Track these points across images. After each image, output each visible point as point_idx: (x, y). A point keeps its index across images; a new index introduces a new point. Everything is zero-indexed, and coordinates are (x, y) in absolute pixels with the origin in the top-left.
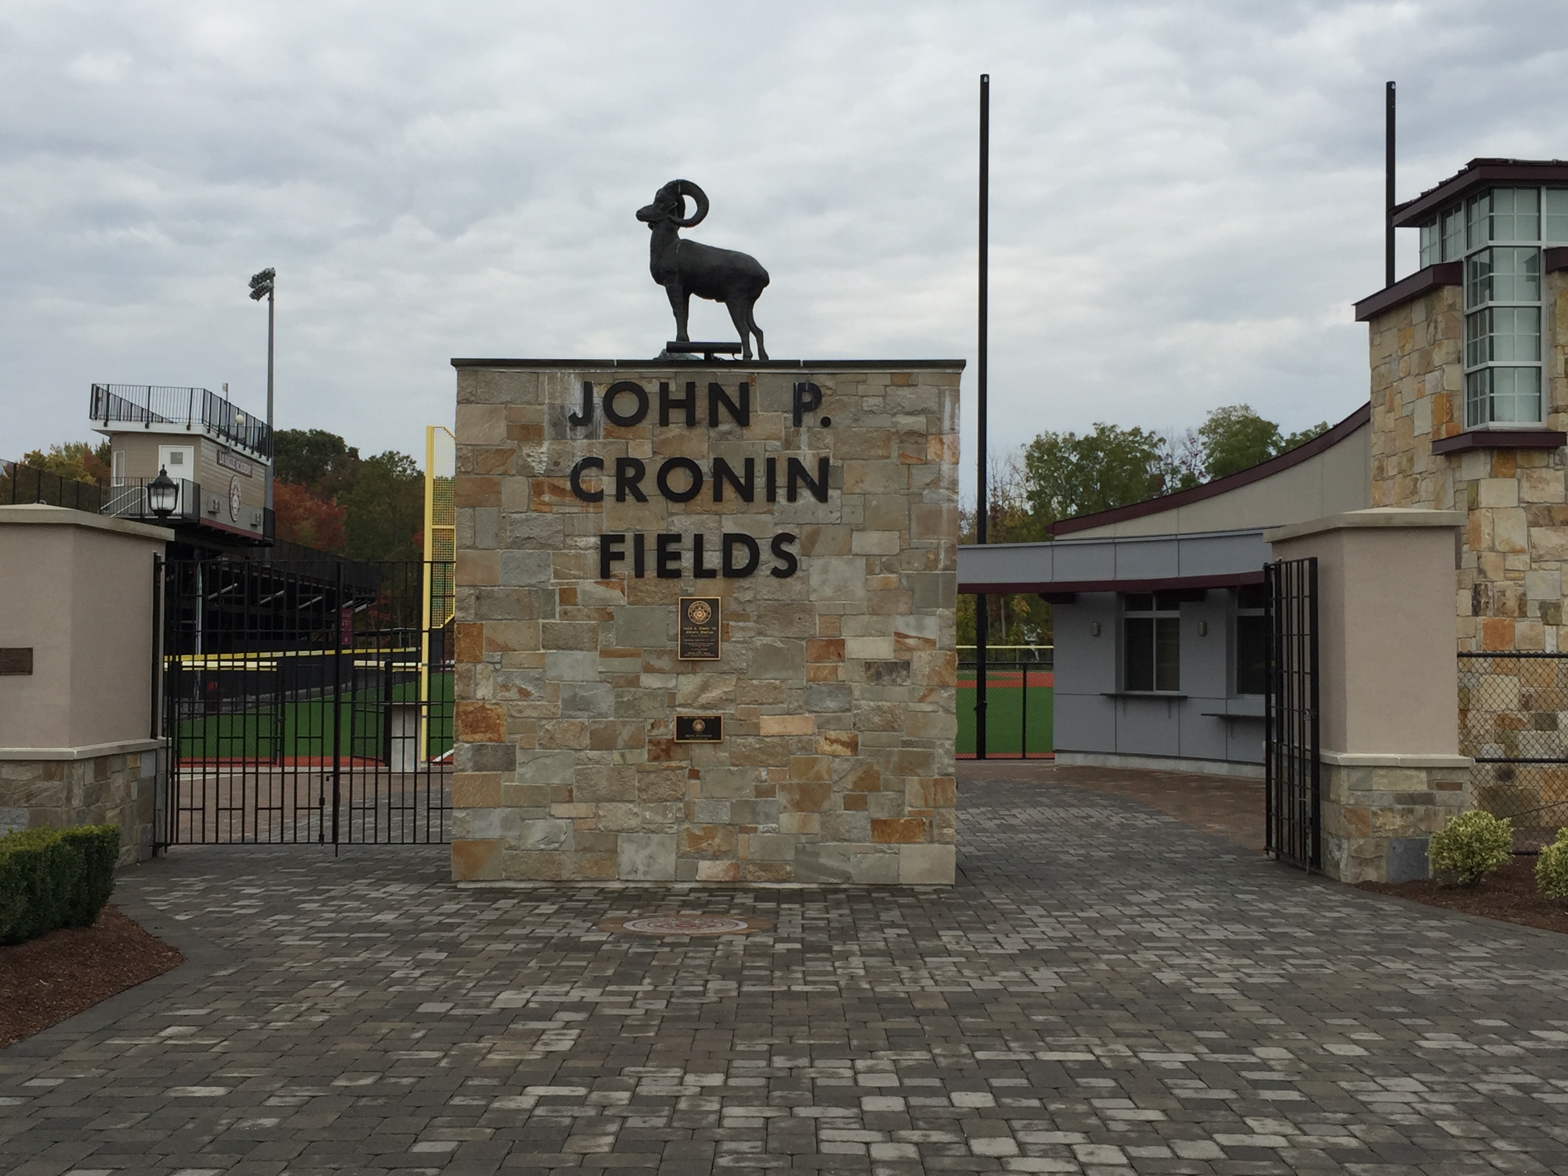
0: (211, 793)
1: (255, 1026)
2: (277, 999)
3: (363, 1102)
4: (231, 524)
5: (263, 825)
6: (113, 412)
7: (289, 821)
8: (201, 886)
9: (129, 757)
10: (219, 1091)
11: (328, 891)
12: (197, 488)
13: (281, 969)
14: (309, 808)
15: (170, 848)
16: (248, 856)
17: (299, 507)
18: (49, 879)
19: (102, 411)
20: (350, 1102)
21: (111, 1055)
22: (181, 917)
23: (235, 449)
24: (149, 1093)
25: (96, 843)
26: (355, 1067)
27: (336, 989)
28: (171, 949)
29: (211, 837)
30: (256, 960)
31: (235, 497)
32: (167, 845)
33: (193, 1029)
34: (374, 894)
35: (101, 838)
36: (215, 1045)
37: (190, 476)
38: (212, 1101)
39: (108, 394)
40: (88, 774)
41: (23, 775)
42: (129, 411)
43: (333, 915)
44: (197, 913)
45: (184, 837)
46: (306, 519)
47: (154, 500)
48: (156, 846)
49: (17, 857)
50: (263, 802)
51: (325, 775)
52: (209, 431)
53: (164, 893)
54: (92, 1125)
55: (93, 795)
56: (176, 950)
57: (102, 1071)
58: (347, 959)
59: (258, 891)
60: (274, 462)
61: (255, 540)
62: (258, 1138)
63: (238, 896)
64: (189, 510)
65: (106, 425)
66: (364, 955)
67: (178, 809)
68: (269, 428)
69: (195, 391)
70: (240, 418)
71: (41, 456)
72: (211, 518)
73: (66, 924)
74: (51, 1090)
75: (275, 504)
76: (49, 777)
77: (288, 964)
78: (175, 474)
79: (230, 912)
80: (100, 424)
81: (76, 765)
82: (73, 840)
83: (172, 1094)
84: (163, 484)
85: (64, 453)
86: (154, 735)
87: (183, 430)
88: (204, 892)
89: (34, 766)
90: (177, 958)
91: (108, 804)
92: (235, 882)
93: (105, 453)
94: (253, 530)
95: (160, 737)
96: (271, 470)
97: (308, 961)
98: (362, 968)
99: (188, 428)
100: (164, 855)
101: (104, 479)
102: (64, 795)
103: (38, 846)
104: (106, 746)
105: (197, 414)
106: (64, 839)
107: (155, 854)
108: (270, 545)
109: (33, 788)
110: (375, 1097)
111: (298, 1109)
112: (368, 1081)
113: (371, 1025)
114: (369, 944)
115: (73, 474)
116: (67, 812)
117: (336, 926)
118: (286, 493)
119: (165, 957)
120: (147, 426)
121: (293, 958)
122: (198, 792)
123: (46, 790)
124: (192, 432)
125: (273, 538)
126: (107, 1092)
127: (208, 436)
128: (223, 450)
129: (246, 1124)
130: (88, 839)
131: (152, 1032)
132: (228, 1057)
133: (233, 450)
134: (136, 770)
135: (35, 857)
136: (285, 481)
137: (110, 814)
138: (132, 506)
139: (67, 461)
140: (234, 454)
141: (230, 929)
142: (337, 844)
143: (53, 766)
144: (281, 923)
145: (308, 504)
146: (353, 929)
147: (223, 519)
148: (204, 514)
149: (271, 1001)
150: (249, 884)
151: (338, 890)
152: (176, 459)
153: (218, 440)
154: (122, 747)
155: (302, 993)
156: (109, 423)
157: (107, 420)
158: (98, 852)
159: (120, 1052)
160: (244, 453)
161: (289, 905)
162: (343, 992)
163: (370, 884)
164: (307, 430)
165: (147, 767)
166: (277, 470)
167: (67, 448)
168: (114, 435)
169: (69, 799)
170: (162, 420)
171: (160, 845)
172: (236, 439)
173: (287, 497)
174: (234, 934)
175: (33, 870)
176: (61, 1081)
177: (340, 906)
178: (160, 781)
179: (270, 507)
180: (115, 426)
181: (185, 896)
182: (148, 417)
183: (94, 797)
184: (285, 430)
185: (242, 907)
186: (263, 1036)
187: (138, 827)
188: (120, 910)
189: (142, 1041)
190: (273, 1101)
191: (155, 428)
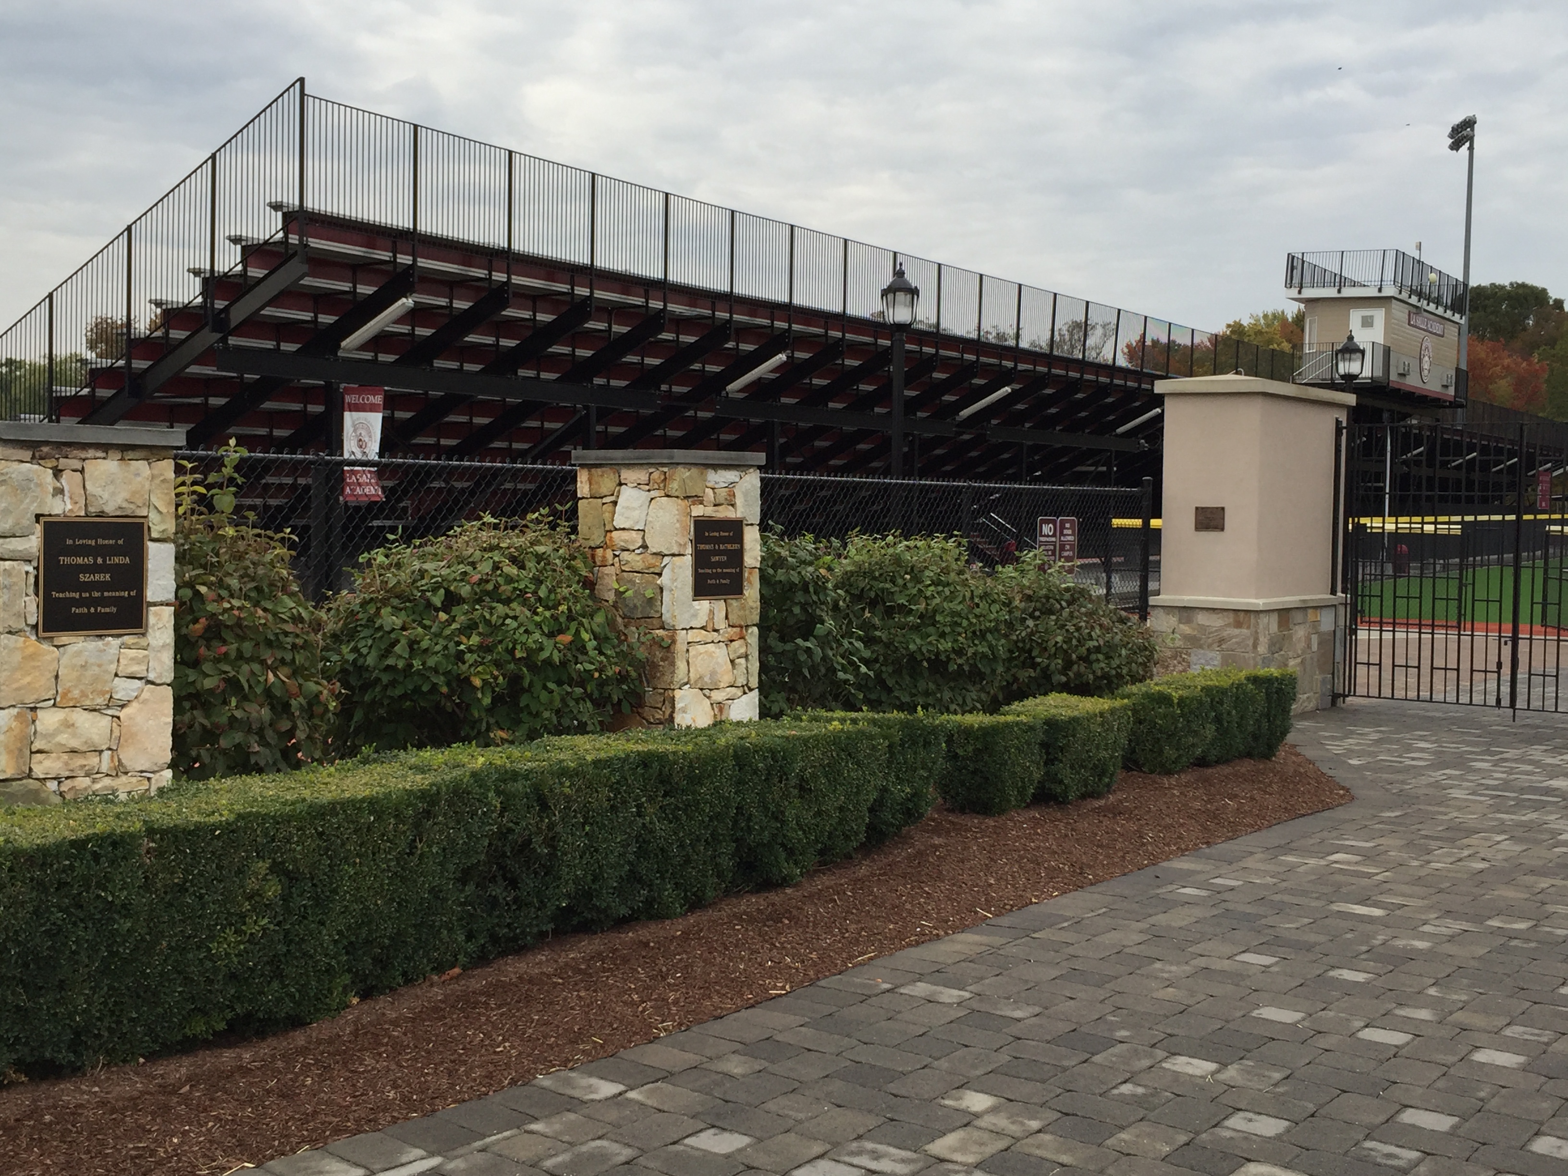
0: (1387, 651)
1: (1415, 863)
2: (1439, 843)
3: (1514, 943)
4: (1420, 385)
5: (1438, 686)
6: (1307, 278)
7: (1465, 684)
8: (1375, 736)
9: (1310, 611)
10: (1377, 912)
11: (1502, 753)
12: (1387, 351)
13: (1445, 817)
14: (1486, 671)
15: (1348, 699)
16: (1421, 713)
17: (1496, 366)
18: (1234, 712)
19: (1296, 280)
20: (1502, 940)
21: (1282, 869)
22: (1354, 762)
23: (1428, 308)
24: (1314, 904)
25: (1276, 685)
26: (1509, 911)
27: (1498, 843)
28: (1343, 788)
29: (1386, 692)
30: (1422, 807)
31: (1426, 358)
32: (1345, 696)
33: (1359, 858)
34: (1550, 761)
35: (1280, 680)
36: (1377, 874)
37: (1380, 340)
38: (1370, 920)
39: (1303, 262)
40: (1272, 624)
41: (1215, 622)
42: (1323, 277)
43: (1504, 776)
44: (1370, 759)
45: (1361, 690)
46: (1503, 378)
47: (1341, 365)
48: (1335, 697)
49: (1207, 690)
50: (1439, 662)
51: (1503, 640)
52: (1400, 292)
53: (1341, 739)
54: (1264, 921)
55: (1276, 645)
56: (1348, 790)
57: (1274, 880)
58: (1513, 817)
59: (1430, 746)
60: (1470, 320)
61: (1445, 401)
62: (1410, 956)
63: (1409, 749)
64: (1379, 373)
65: (1300, 292)
66: (1534, 816)
67: (1356, 663)
68: (1466, 285)
69: (1387, 253)
70: (1433, 276)
71: (1241, 325)
72: (1401, 381)
73: (1249, 755)
74: (1232, 889)
75: (1470, 363)
76: (1238, 625)
77: (1455, 814)
78: (1363, 338)
79: (1401, 762)
80: (1294, 293)
81: (1261, 615)
82: (1255, 680)
83: (1335, 907)
84: (1350, 349)
85: (1262, 321)
86: (1333, 592)
87: (1374, 293)
88: (1379, 741)
89: (1225, 614)
90: (1348, 796)
91: (1291, 654)
92: (1408, 736)
93: (1300, 319)
94: (1443, 391)
95: (1339, 594)
96: (1465, 329)
97: (1474, 814)
98: (1528, 827)
99: (1380, 290)
100: (1342, 705)
101: (1298, 345)
102: (1250, 642)
103: (1225, 683)
104: (1290, 600)
105: (1389, 275)
106: (1248, 679)
107: (1334, 703)
108: (1461, 406)
109: (1225, 634)
110: (1528, 940)
111: (1451, 939)
112: (1522, 926)
113: (1530, 879)
114: (1538, 806)
115: (1270, 341)
116: (1254, 658)
117: (1506, 785)
118: (1482, 350)
119: (1337, 794)
120: (1339, 291)
121: (1459, 809)
122: (1375, 650)
123: (1236, 636)
124: (1383, 294)
125: (1466, 399)
126: (1277, 897)
127: (1400, 297)
128: (1414, 310)
129: (1400, 943)
130: (1268, 681)
131: (1321, 855)
132: (1387, 886)
133: (1425, 311)
134: (1316, 624)
135: (1223, 691)
136: (1482, 338)
137: (1292, 663)
138: (1322, 372)
139: (1265, 330)
140: (1426, 314)
141: (1400, 777)
142: (1515, 709)
143: (1242, 615)
144: (1450, 777)
145: (1506, 362)
146: (1522, 790)
147: (1412, 382)
148: (1393, 377)
149: (1433, 844)
150: (1422, 739)
151: (1511, 753)
152: (1367, 323)
153: (1410, 301)
154: (1304, 601)
155: (1466, 841)
156: (1303, 290)
157: (1301, 287)
158: (1276, 693)
159: (1291, 868)
160: (1437, 312)
161: (1461, 762)
162: (1506, 845)
163: (1546, 751)
164: (1507, 283)
165: (1327, 622)
166: (1473, 327)
167: (1265, 316)
168: (1309, 301)
169: (1255, 646)
170: (1354, 284)
171: (1339, 695)
172: (1429, 300)
173: (1483, 355)
174: (1403, 782)
175: (1221, 703)
176: (1240, 883)
177: (1512, 768)
178: (1340, 635)
179: (1464, 367)
180: (1309, 293)
181: (1358, 744)
182: (1341, 282)
183: (1278, 646)
184: (1483, 284)
185: (1413, 759)
186: (1423, 872)
187: (1318, 677)
188: (1298, 749)
189: (1312, 862)
190: (1427, 928)
191: (1347, 292)
